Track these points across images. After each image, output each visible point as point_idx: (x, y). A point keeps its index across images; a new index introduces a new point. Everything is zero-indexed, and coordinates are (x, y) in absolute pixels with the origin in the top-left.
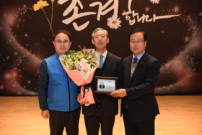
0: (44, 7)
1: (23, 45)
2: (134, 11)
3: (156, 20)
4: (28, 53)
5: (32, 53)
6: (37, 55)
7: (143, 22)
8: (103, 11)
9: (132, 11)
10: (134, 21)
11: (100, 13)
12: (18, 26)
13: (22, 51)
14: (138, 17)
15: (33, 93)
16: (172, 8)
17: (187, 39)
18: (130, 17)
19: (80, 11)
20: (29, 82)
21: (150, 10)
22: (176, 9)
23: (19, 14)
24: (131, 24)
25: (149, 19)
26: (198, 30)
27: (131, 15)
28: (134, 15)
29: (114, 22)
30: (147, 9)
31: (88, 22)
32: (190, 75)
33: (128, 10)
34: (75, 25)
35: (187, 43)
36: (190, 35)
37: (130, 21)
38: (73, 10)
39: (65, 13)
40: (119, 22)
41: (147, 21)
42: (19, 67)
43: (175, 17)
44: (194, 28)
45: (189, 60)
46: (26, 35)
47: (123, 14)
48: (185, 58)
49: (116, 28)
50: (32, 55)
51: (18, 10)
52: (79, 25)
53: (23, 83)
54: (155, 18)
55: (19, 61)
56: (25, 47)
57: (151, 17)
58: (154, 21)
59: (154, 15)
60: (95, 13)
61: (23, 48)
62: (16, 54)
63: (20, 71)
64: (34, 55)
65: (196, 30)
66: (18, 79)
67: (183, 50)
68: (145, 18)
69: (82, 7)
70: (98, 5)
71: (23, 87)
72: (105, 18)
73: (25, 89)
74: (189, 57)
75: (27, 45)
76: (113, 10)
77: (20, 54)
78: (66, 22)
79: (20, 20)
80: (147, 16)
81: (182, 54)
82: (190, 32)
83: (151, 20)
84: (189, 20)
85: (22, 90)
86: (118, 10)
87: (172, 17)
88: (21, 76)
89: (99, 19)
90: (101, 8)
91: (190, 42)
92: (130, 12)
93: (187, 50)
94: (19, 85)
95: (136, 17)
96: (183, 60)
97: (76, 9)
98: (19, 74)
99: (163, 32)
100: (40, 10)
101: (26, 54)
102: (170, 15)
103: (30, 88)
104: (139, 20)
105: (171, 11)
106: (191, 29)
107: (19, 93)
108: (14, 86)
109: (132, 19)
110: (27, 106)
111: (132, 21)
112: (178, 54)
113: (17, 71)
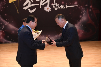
0: (14, 1)
1: (4, 19)
2: (57, 4)
3: (67, 8)
4: (7, 23)
5: (9, 23)
6: (11, 24)
7: (61, 9)
8: (43, 3)
9: (56, 3)
10: (57, 8)
11: (41, 4)
12: (1, 10)
13: (4, 22)
14: (59, 6)
15: (10, 42)
16: (74, 2)
17: (81, 16)
18: (55, 6)
19: (31, 3)
20: (8, 37)
21: (64, 3)
22: (76, 3)
23: (2, 5)
24: (55, 10)
25: (64, 7)
26: (86, 12)
27: (55, 5)
28: (57, 5)
29: (48, 9)
30: (63, 3)
31: (35, 9)
32: (82, 33)
33: (54, 3)
34: (29, 10)
35: (81, 18)
36: (82, 15)
37: (55, 8)
38: (28, 3)
39: (25, 4)
40: (50, 9)
41: (63, 8)
42: (3, 30)
43: (75, 6)
44: (84, 12)
45: (82, 26)
46: (6, 15)
47: (52, 5)
48: (80, 25)
49: (49, 11)
50: (9, 24)
51: (1, 3)
52: (31, 10)
53: (5, 37)
54: (67, 7)
55: (3, 27)
56: (6, 21)
57: (65, 6)
58: (66, 8)
59: (66, 6)
60: (39, 4)
61: (4, 21)
62: (1, 24)
63: (3, 31)
64: (10, 24)
65: (85, 12)
66: (3, 35)
67: (79, 21)
68: (62, 7)
69: (32, 2)
70: (40, 1)
71: (5, 39)
72: (43, 7)
73: (6, 40)
74: (82, 24)
75: (6, 20)
76: (47, 3)
77: (3, 24)
78: (25, 8)
79: (2, 7)
80: (63, 6)
81: (78, 23)
82: (82, 13)
83: (64, 8)
84: (82, 8)
85: (5, 40)
86: (50, 3)
87: (74, 7)
88: (4, 34)
89: (40, 7)
90: (41, 2)
91: (82, 18)
92: (55, 4)
93: (80, 22)
94: (3, 38)
95: (58, 6)
96: (79, 26)
97: (30, 2)
98: (3, 33)
99: (70, 13)
100: (12, 3)
101: (6, 24)
102: (73, 5)
103: (8, 39)
104: (59, 8)
105: (74, 3)
106: (83, 12)
107: (4, 42)
108: (1, 39)
109: (56, 7)
110: (7, 48)
111: (56, 8)
112: (77, 23)
113: (2, 32)
